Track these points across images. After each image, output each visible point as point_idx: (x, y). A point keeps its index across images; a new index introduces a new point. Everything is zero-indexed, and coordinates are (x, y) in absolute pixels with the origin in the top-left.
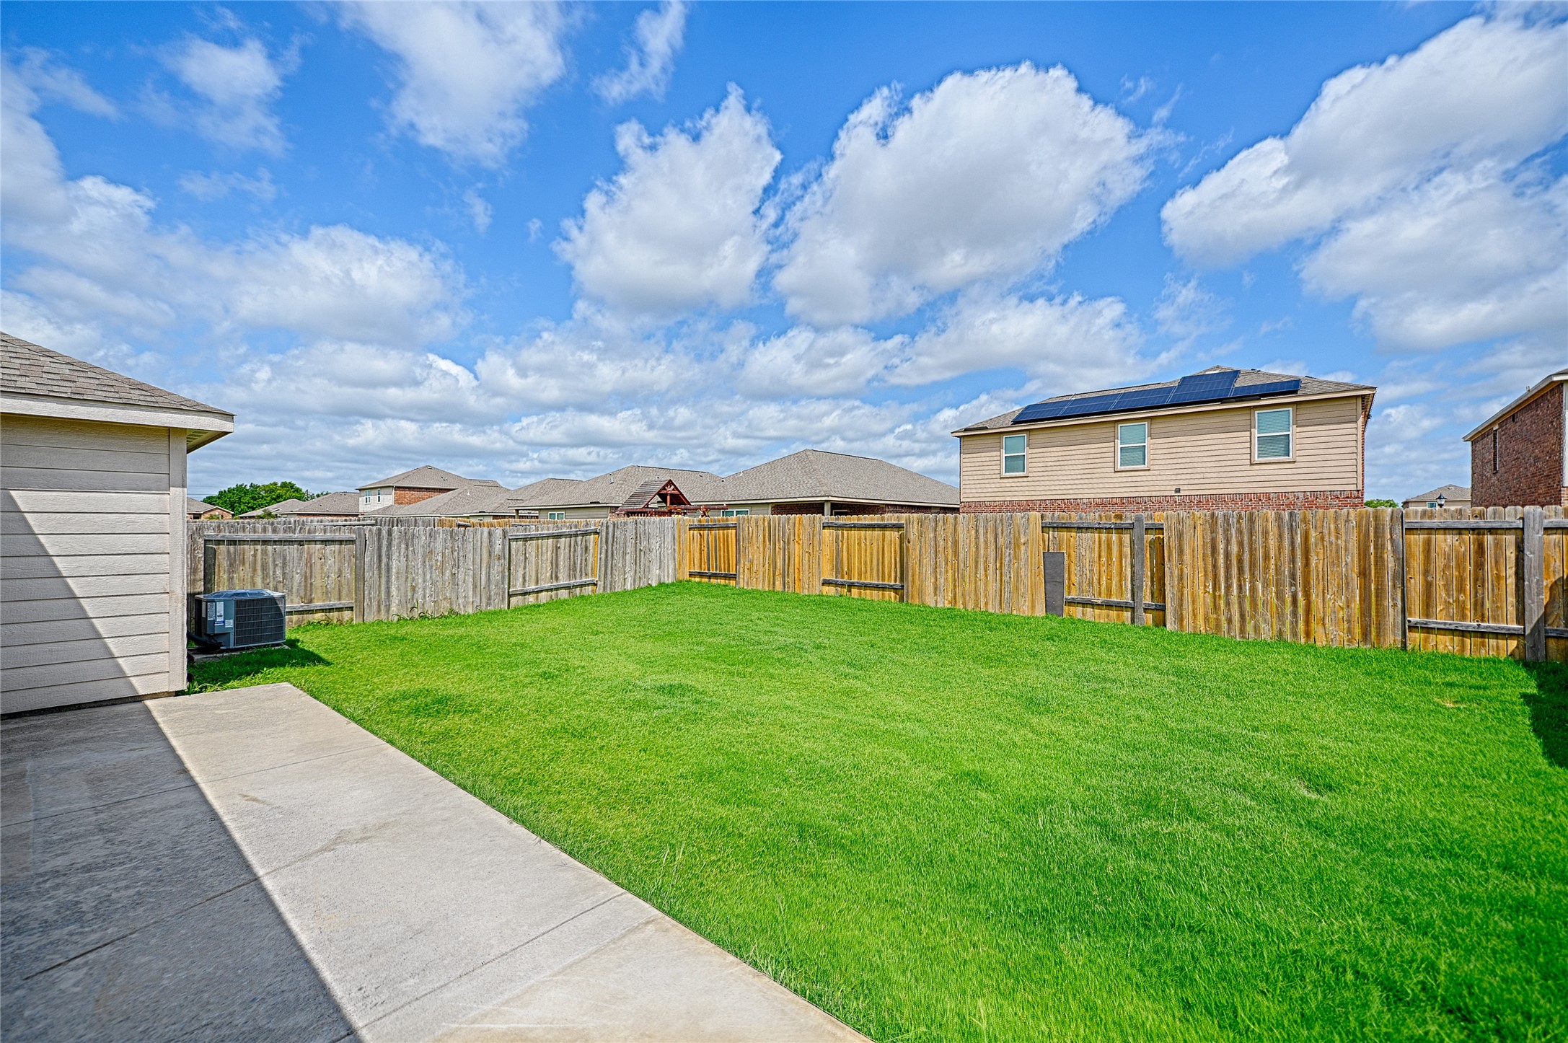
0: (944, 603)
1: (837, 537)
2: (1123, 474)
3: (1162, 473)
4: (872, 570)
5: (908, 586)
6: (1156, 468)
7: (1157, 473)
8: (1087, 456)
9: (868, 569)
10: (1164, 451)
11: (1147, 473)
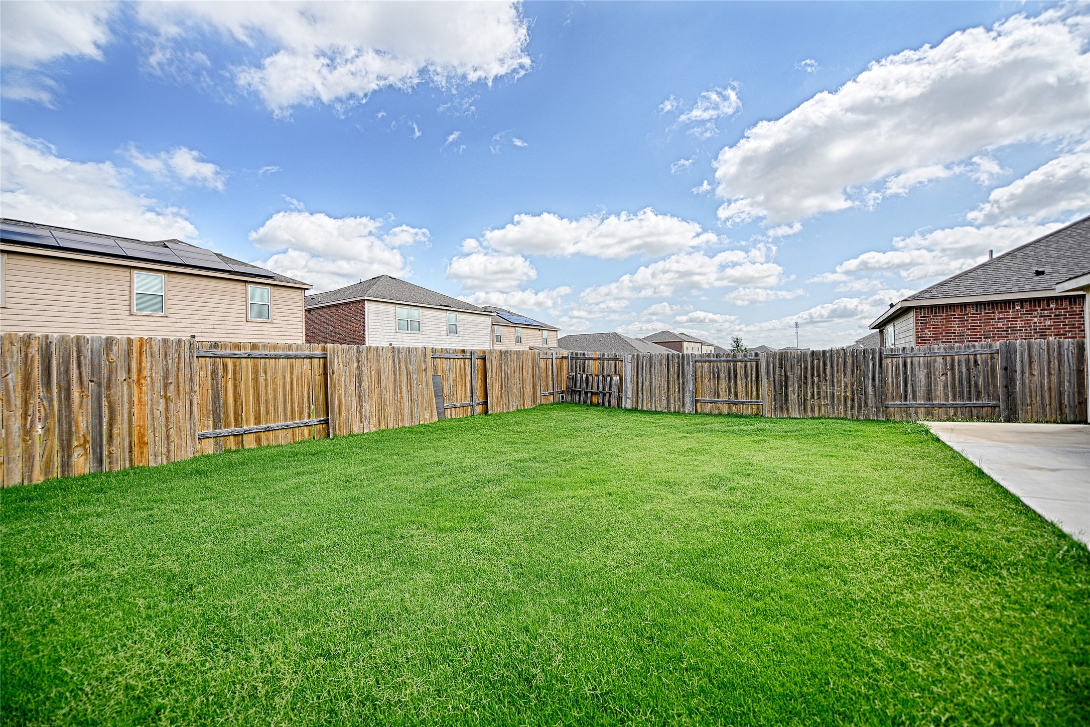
0: (370, 427)
1: (214, 372)
2: (140, 318)
3: (178, 320)
4: (276, 409)
5: (334, 420)
6: (172, 316)
7: (174, 320)
8: (96, 296)
9: (271, 409)
10: (180, 302)
11: (165, 319)
